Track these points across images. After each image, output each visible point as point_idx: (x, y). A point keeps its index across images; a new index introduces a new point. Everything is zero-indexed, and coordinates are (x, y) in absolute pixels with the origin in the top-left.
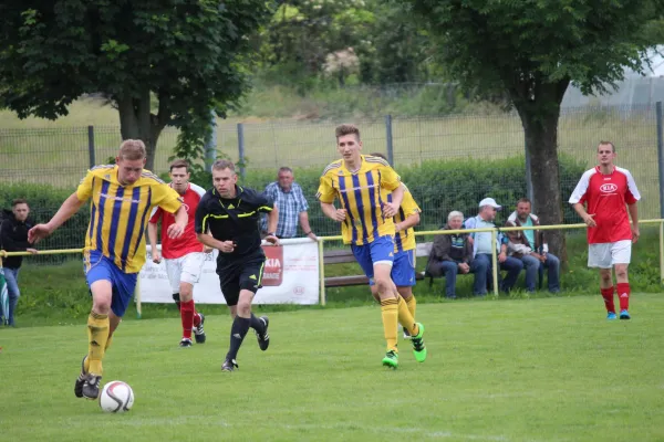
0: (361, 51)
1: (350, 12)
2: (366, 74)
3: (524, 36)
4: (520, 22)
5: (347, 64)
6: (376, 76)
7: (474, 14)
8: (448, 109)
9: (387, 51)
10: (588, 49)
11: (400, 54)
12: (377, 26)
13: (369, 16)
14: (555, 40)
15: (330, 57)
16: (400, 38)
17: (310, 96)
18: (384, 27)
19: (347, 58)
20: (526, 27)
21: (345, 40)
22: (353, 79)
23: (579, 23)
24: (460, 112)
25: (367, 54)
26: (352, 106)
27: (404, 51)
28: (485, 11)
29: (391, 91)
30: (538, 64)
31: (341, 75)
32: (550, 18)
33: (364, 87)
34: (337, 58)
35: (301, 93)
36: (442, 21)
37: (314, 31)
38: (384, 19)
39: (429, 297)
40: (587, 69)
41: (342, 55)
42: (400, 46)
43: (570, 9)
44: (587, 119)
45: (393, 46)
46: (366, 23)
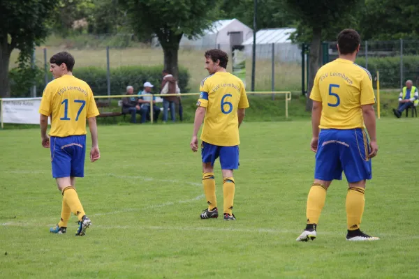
0: (89, 20)
1: (84, 4)
2: (91, 29)
3: (165, 15)
4: (163, 9)
5: (82, 25)
6: (95, 30)
7: (144, 5)
8: (125, 45)
9: (100, 20)
10: (191, 21)
11: (105, 22)
12: (96, 10)
13: (92, 6)
14: (177, 17)
15: (76, 22)
16: (105, 15)
17: (67, 38)
18: (98, 10)
19: (82, 23)
20: (165, 12)
21: (82, 15)
22: (85, 32)
23: (188, 11)
24: (130, 46)
25: (91, 21)
26: (86, 42)
27: (107, 20)
28: (148, 5)
29: (102, 37)
30: (170, 27)
31: (80, 30)
32: (177, 8)
33: (90, 35)
34: (78, 23)
35: (64, 37)
36: (131, 8)
37: (69, 11)
38: (99, 7)
39: (124, 123)
40: (191, 30)
41: (81, 21)
42: (105, 18)
43: (184, 5)
44: (184, 51)
45: (102, 18)
46: (91, 9)
